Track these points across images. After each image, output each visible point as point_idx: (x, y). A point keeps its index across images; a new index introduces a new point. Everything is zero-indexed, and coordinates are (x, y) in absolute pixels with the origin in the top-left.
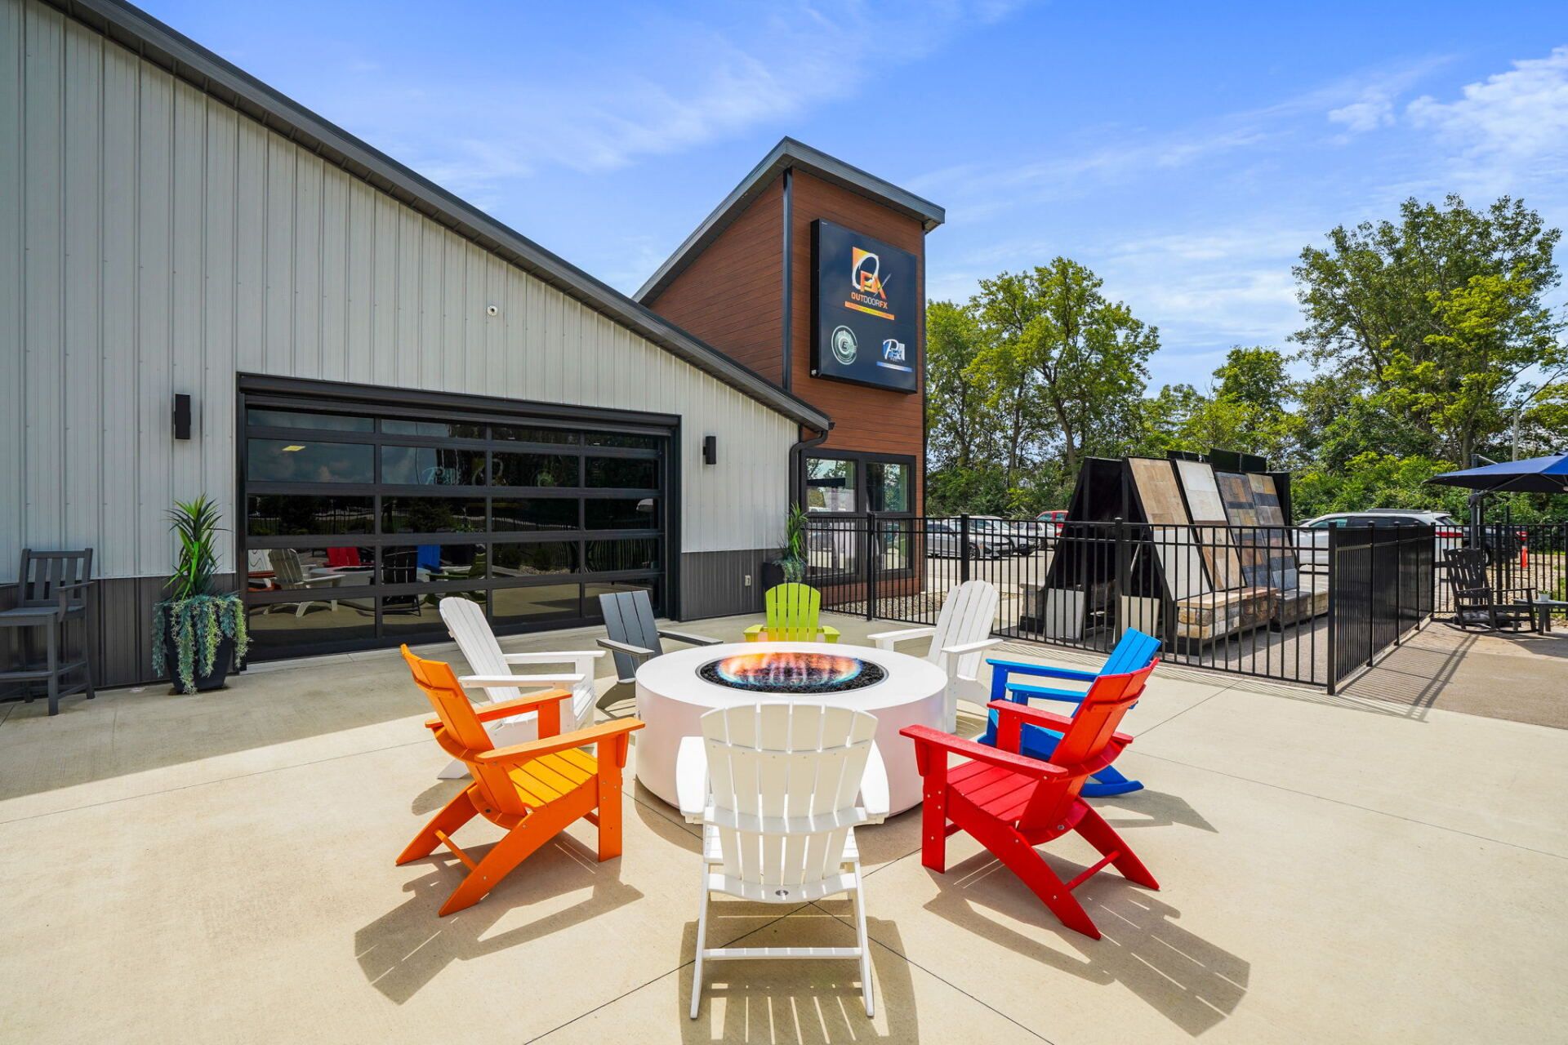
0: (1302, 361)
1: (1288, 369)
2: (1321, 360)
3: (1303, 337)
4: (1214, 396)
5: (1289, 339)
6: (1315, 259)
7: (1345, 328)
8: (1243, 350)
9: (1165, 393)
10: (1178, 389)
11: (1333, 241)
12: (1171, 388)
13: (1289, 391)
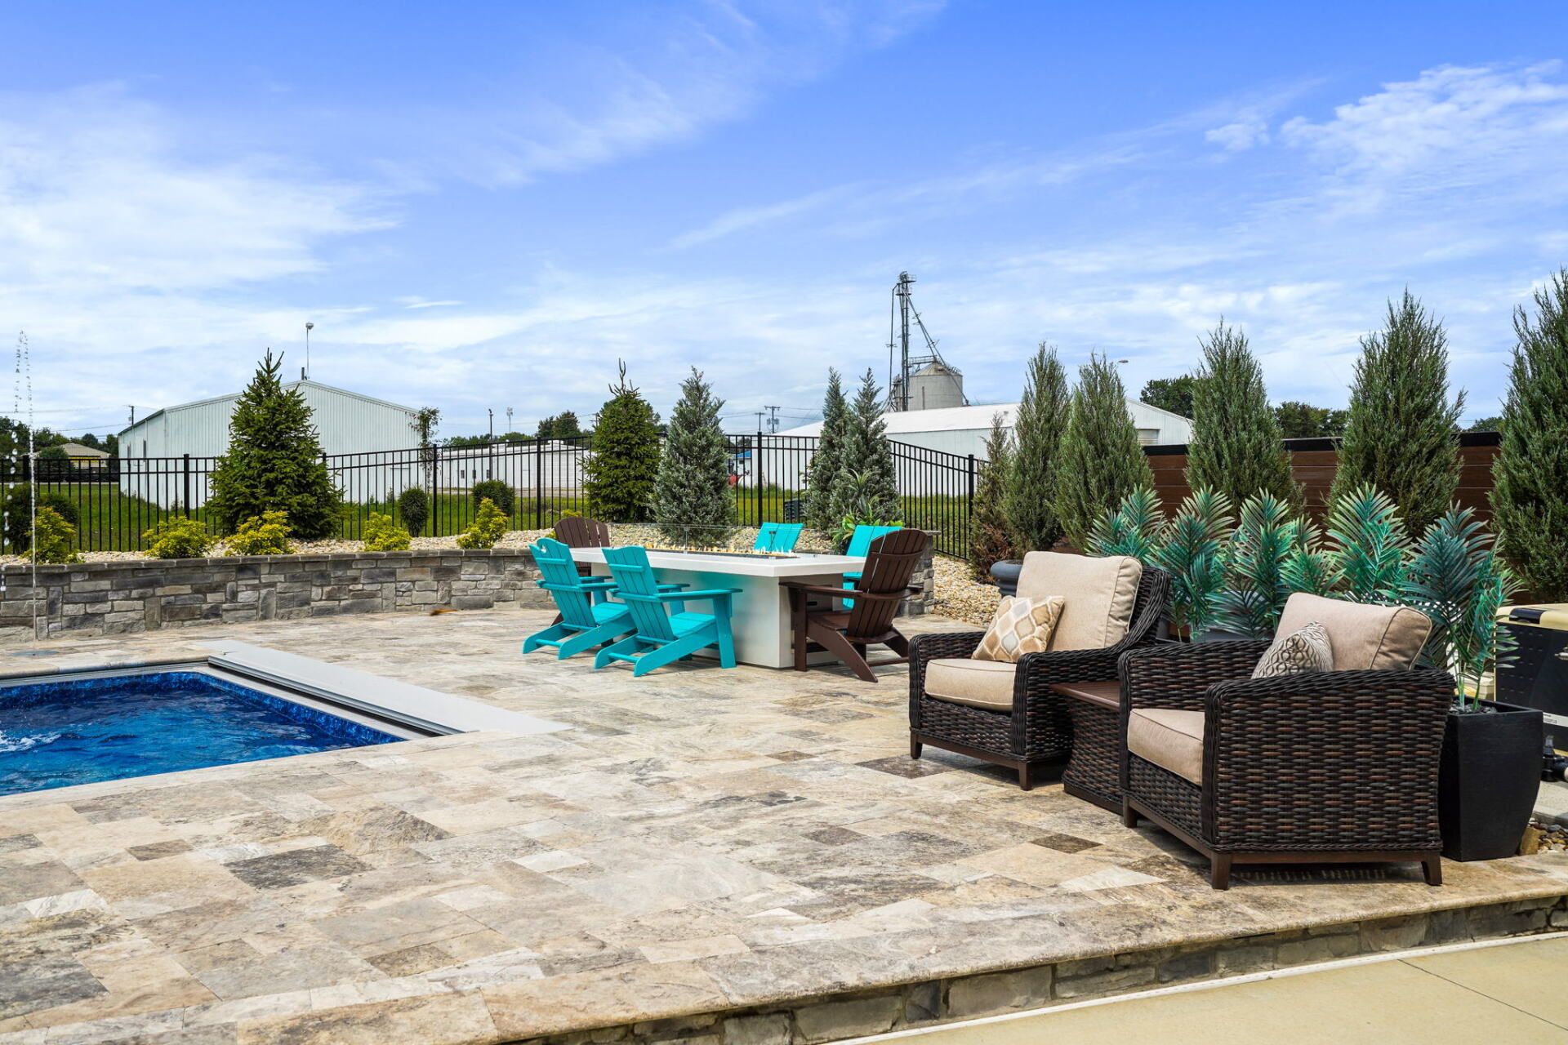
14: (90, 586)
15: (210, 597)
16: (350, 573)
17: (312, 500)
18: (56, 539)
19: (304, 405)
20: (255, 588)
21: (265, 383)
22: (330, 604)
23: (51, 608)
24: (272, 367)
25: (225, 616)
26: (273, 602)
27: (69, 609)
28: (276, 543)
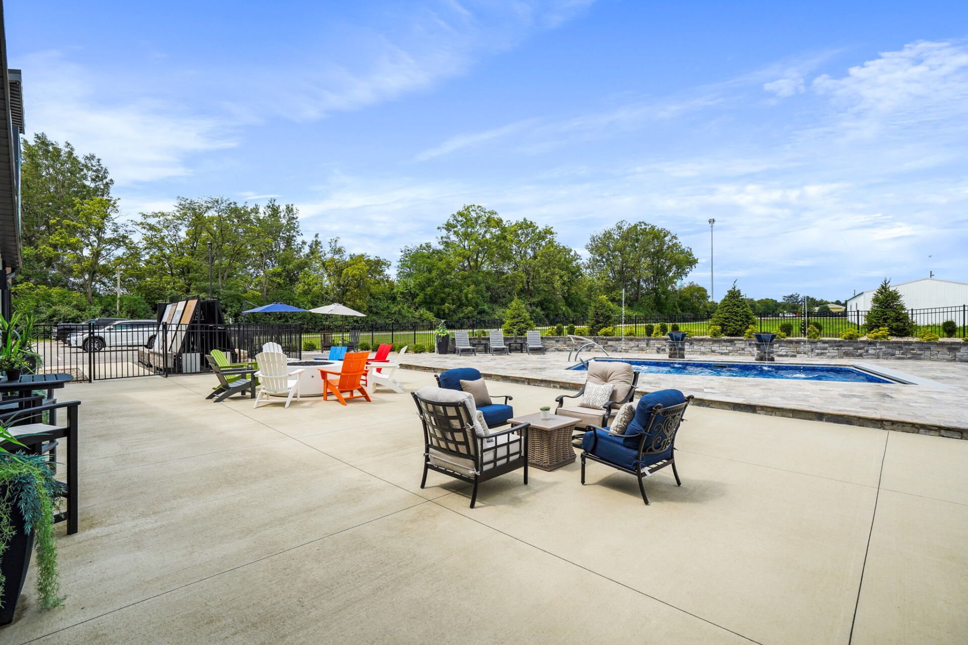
14: (823, 345)
15: (859, 351)
16: (911, 347)
17: (902, 324)
18: (814, 333)
19: (899, 294)
20: (874, 349)
21: (884, 288)
22: (902, 356)
23: (812, 350)
24: (887, 282)
25: (864, 357)
26: (881, 354)
27: (817, 351)
28: (884, 337)
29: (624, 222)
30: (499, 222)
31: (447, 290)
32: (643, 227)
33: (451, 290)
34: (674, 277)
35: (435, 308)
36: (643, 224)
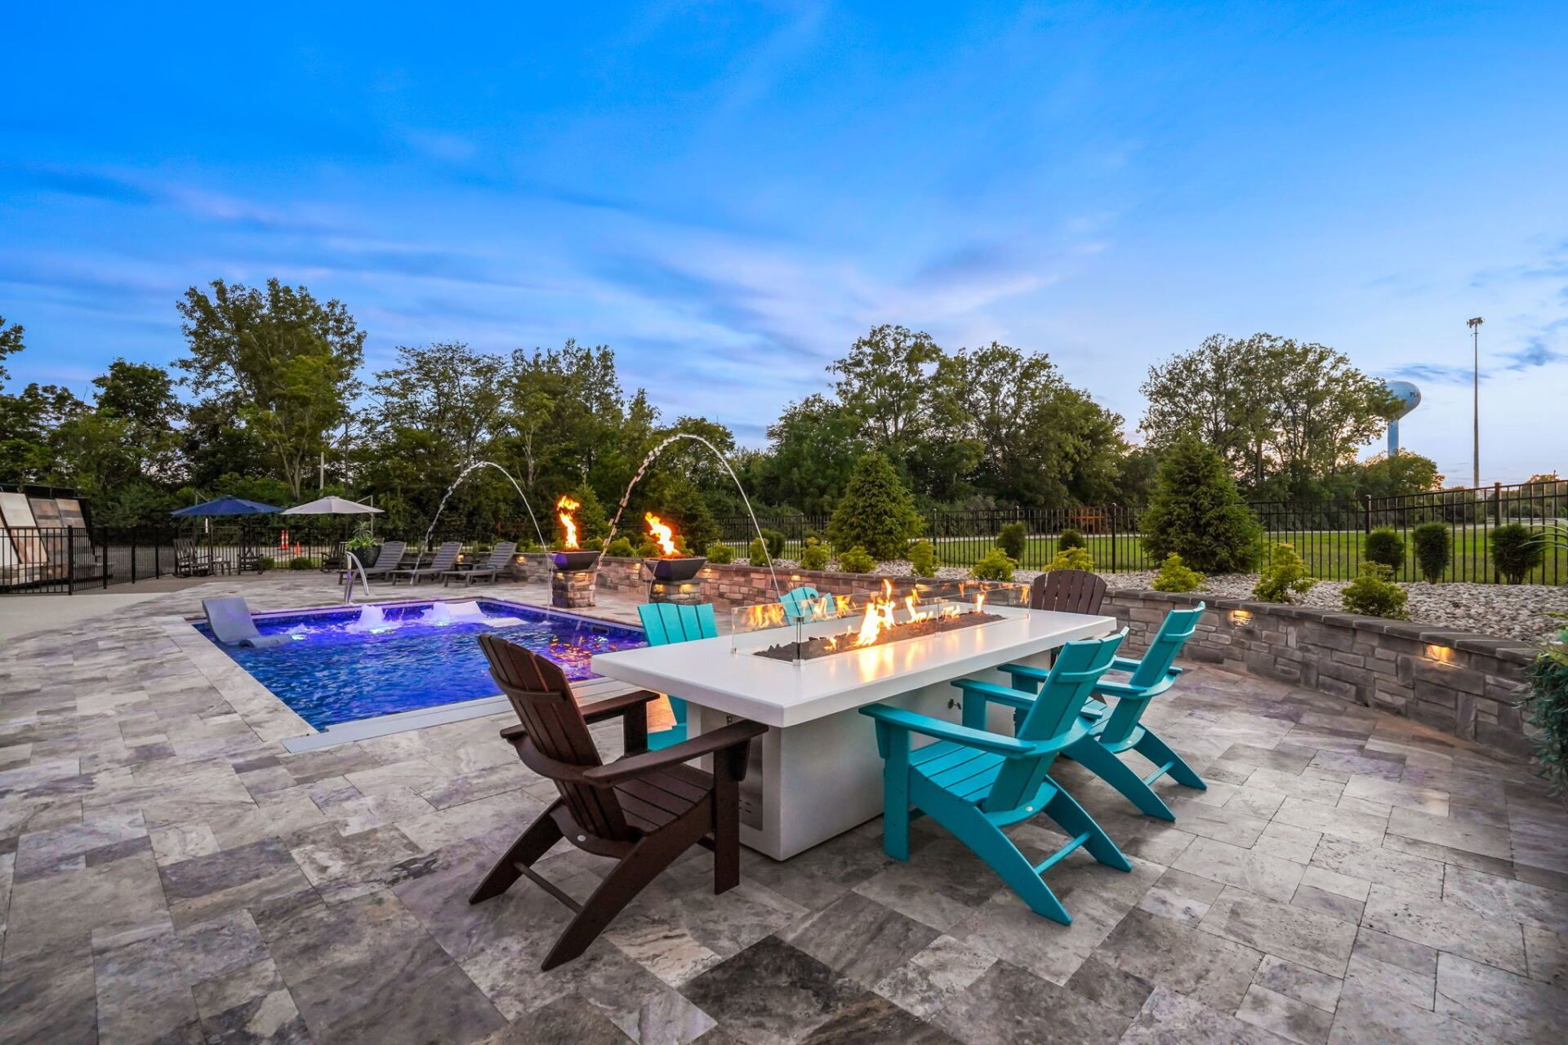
0: (184, 387)
1: (174, 390)
2: (201, 389)
3: (185, 365)
4: (94, 404)
5: (172, 365)
6: (200, 302)
7: (224, 365)
8: (128, 364)
9: (31, 390)
10: (51, 389)
11: (215, 289)
12: (40, 387)
13: (176, 409)
29: (1220, 338)
30: (932, 353)
31: (830, 472)
32: (1266, 344)
33: (837, 473)
34: (1346, 440)
35: (808, 501)
36: (1264, 338)
